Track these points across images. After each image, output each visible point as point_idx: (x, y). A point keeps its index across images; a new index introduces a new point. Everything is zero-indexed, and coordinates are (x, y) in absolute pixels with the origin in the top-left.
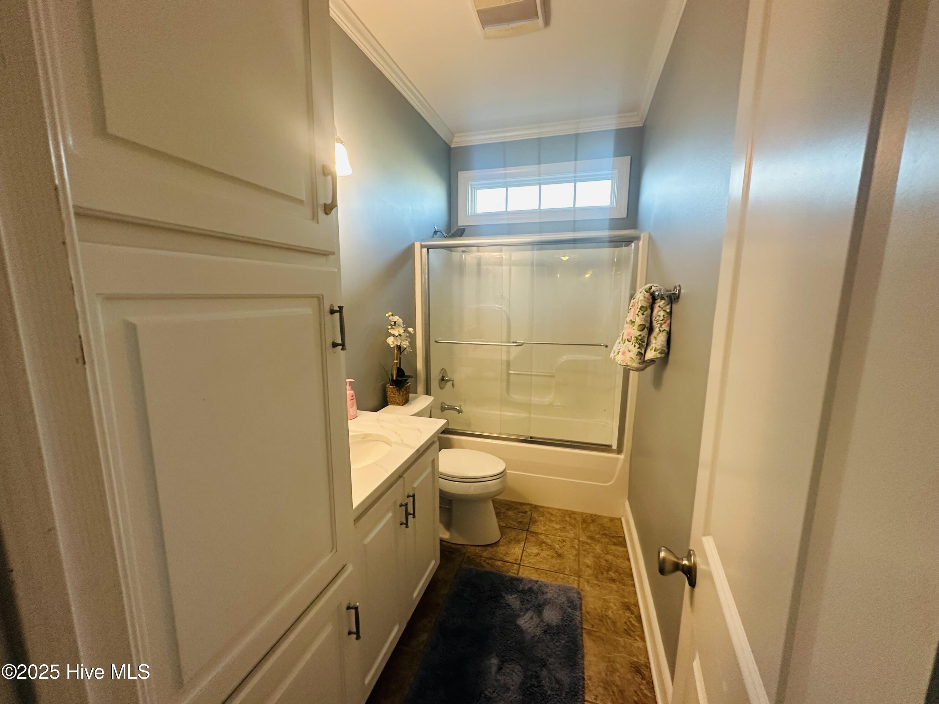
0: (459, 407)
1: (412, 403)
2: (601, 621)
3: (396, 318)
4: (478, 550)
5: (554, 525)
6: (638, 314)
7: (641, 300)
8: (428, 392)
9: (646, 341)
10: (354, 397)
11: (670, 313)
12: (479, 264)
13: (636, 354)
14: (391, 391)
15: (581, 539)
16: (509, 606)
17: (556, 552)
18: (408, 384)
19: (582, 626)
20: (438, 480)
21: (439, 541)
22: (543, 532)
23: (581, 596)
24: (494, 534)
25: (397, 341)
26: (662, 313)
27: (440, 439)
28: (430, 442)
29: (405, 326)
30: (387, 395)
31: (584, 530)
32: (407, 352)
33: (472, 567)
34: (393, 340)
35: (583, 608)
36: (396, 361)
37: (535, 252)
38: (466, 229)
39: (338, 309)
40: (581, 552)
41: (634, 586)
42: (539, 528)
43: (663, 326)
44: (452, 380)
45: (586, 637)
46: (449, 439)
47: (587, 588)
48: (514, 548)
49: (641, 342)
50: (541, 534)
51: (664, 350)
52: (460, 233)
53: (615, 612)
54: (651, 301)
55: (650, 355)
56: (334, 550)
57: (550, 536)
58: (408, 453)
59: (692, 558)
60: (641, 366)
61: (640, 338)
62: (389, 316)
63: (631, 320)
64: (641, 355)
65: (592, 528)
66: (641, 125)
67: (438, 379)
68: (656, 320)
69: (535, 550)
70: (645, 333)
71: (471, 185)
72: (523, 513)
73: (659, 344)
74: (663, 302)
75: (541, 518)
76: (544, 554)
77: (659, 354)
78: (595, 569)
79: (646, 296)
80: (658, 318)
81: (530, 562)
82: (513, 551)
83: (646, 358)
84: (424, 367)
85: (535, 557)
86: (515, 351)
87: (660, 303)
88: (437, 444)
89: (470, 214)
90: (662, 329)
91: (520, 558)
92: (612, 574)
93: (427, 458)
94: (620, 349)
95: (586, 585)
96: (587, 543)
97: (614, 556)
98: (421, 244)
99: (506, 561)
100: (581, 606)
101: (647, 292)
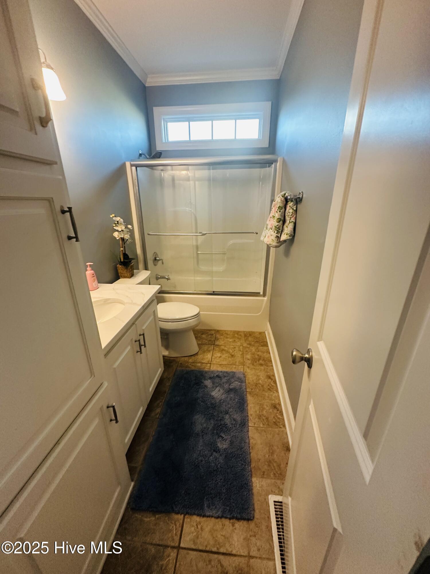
0: (167, 277)
1: (136, 276)
2: (256, 386)
3: (118, 219)
4: (186, 359)
5: (229, 340)
6: (277, 212)
7: (279, 202)
8: (146, 268)
9: (281, 229)
10: (94, 275)
11: (296, 211)
12: (173, 180)
13: (275, 237)
14: (121, 269)
15: (244, 345)
16: (206, 386)
17: (231, 354)
18: (132, 264)
19: (246, 390)
20: (158, 322)
21: (162, 357)
22: (223, 344)
23: (245, 375)
24: (195, 348)
25: (121, 234)
26: (291, 211)
27: (157, 297)
28: (151, 301)
29: (125, 224)
30: (118, 272)
31: (245, 341)
32: (129, 242)
33: (183, 368)
34: (118, 234)
35: (247, 381)
36: (122, 249)
37: (211, 171)
38: (163, 153)
39: (67, 209)
40: (244, 352)
41: (272, 366)
42: (220, 342)
43: (292, 219)
44: (161, 260)
45: (248, 395)
46: (163, 297)
47: (248, 371)
48: (207, 355)
49: (278, 230)
50: (222, 345)
51: (292, 234)
52: (159, 155)
53: (263, 380)
54: (285, 203)
55: (284, 237)
56: (93, 376)
57: (227, 346)
58: (137, 309)
59: (310, 353)
60: (278, 244)
61: (277, 227)
62: (113, 217)
63: (273, 216)
64: (278, 238)
65: (250, 339)
66: (279, 78)
67: (152, 259)
68: (288, 215)
69: (219, 355)
70: (281, 224)
71: (164, 119)
72: (211, 335)
73: (289, 230)
74: (292, 203)
75: (221, 337)
76: (224, 356)
77: (289, 237)
78: (252, 360)
79: (282, 199)
80: (289, 214)
81: (216, 362)
82: (207, 357)
83: (281, 240)
84: (142, 251)
85: (219, 359)
86: (201, 239)
87: (290, 204)
88: (156, 300)
89: (164, 142)
90: (291, 221)
91: (210, 360)
92: (261, 361)
93: (150, 310)
94: (266, 234)
95: (247, 369)
96: (247, 347)
97: (262, 352)
98: (131, 164)
99: (203, 363)
100: (245, 381)
101: (283, 197)
